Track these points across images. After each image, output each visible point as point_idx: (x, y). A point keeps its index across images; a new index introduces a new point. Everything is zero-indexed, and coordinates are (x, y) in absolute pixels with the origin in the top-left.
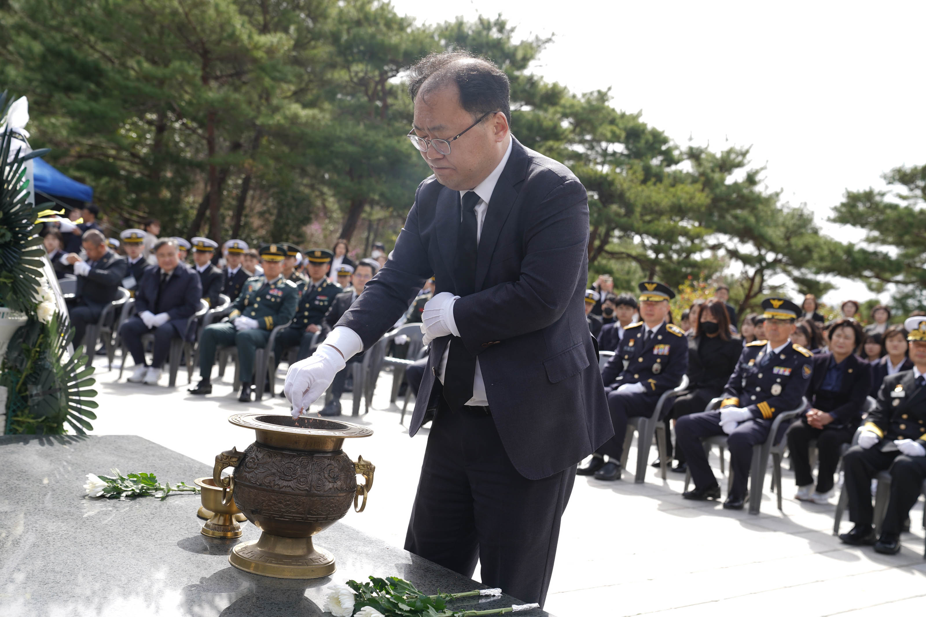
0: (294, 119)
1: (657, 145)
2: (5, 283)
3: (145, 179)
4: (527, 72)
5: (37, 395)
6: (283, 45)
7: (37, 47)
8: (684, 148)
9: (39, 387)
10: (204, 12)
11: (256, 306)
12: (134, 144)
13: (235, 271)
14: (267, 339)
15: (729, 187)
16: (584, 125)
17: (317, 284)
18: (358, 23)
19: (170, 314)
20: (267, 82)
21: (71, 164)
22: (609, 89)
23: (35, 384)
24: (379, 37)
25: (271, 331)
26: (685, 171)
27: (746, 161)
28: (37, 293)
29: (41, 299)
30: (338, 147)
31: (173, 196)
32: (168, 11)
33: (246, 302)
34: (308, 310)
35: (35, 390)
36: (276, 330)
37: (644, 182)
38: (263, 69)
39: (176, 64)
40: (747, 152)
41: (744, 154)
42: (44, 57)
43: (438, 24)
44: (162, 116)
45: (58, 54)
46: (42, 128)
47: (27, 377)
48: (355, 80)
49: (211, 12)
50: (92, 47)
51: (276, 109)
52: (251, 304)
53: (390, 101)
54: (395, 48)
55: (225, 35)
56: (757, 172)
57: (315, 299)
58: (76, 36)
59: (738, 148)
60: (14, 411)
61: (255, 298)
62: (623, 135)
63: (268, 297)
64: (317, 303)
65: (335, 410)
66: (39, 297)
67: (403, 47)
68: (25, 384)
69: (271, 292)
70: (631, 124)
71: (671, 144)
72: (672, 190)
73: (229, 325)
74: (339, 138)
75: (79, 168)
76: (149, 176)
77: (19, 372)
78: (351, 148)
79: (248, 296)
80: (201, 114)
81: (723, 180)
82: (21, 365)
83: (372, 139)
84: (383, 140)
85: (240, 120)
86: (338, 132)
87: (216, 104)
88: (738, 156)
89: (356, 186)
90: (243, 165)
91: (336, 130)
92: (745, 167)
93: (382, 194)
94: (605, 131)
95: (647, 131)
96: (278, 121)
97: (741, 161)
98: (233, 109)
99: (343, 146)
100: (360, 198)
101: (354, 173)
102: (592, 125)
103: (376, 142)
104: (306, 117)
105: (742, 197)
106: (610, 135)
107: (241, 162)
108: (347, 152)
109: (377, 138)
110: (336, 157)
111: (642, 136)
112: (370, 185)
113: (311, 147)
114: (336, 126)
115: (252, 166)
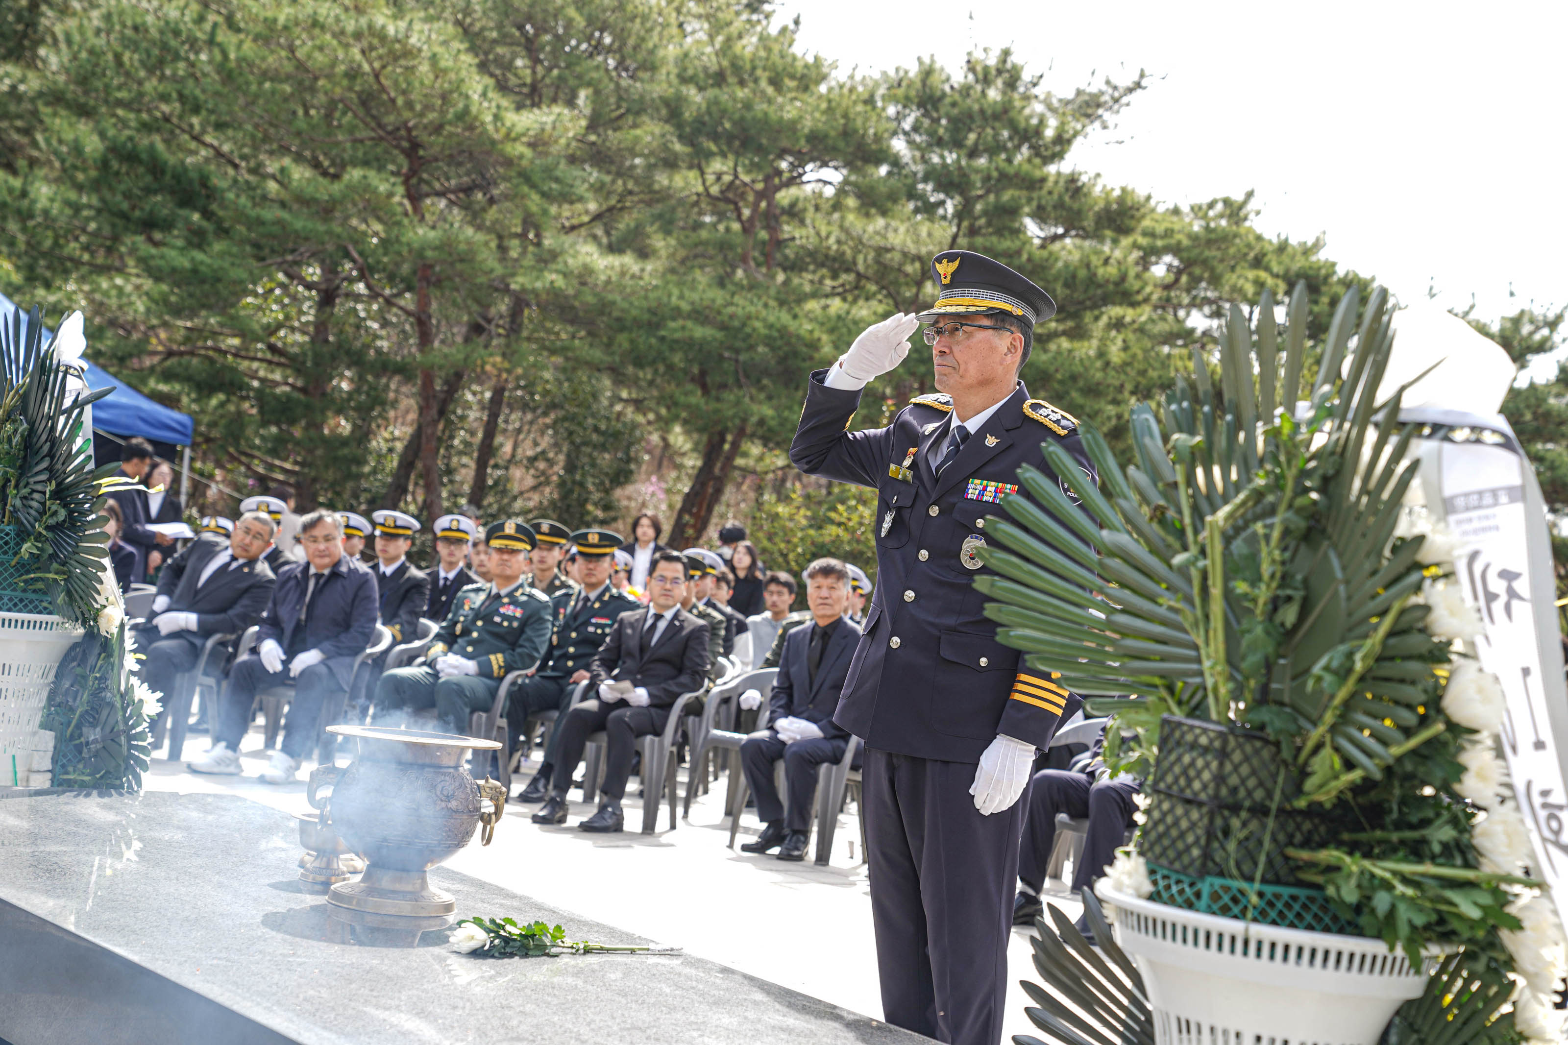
0: (585, 275)
2: (55, 580)
3: (296, 395)
4: (1066, 166)
5: (95, 741)
6: (567, 130)
7: (93, 145)
9: (98, 729)
10: (411, 69)
11: (475, 635)
12: (272, 330)
13: (451, 575)
14: (493, 693)
16: (1197, 271)
17: (593, 595)
18: (719, 78)
19: (323, 651)
20: (534, 202)
21: (152, 369)
22: (1250, 195)
23: (93, 725)
24: (761, 107)
25: (501, 679)
28: (99, 593)
29: (105, 603)
30: (673, 328)
31: (355, 427)
32: (341, 68)
33: (458, 628)
34: (575, 644)
35: (93, 735)
36: (510, 677)
38: (526, 177)
39: (355, 174)
40: (1559, 318)
41: (1553, 325)
42: (104, 164)
43: (884, 74)
44: (331, 270)
45: (131, 157)
46: (98, 296)
47: (81, 716)
48: (715, 190)
49: (424, 68)
50: (195, 138)
51: (548, 258)
52: (466, 632)
53: (788, 229)
54: (792, 127)
55: (450, 115)
57: (587, 623)
58: (167, 119)
59: (1538, 311)
60: (63, 766)
61: (474, 622)
63: (497, 619)
64: (591, 629)
65: (610, 822)
66: (101, 600)
67: (808, 124)
68: (79, 726)
69: (502, 610)
70: (1299, 263)
73: (426, 669)
74: (677, 314)
75: (167, 376)
76: (303, 390)
77: (72, 710)
78: (700, 332)
79: (462, 619)
80: (406, 269)
82: (75, 699)
83: (740, 312)
84: (764, 313)
85: (479, 280)
86: (674, 299)
87: (429, 253)
88: (1538, 328)
89: (713, 405)
90: (483, 367)
91: (670, 295)
92: (1555, 352)
93: (762, 422)
94: (1241, 282)
95: (1335, 278)
96: (552, 282)
97: (1545, 340)
98: (462, 261)
99: (683, 328)
100: (719, 428)
101: (709, 380)
102: (1212, 270)
103: (749, 317)
104: (609, 272)
105: (1547, 415)
106: (1250, 289)
107: (479, 362)
108: (691, 338)
109: (752, 309)
110: (672, 349)
111: (1324, 289)
112: (738, 403)
113: (622, 329)
114: (671, 286)
115: (500, 371)
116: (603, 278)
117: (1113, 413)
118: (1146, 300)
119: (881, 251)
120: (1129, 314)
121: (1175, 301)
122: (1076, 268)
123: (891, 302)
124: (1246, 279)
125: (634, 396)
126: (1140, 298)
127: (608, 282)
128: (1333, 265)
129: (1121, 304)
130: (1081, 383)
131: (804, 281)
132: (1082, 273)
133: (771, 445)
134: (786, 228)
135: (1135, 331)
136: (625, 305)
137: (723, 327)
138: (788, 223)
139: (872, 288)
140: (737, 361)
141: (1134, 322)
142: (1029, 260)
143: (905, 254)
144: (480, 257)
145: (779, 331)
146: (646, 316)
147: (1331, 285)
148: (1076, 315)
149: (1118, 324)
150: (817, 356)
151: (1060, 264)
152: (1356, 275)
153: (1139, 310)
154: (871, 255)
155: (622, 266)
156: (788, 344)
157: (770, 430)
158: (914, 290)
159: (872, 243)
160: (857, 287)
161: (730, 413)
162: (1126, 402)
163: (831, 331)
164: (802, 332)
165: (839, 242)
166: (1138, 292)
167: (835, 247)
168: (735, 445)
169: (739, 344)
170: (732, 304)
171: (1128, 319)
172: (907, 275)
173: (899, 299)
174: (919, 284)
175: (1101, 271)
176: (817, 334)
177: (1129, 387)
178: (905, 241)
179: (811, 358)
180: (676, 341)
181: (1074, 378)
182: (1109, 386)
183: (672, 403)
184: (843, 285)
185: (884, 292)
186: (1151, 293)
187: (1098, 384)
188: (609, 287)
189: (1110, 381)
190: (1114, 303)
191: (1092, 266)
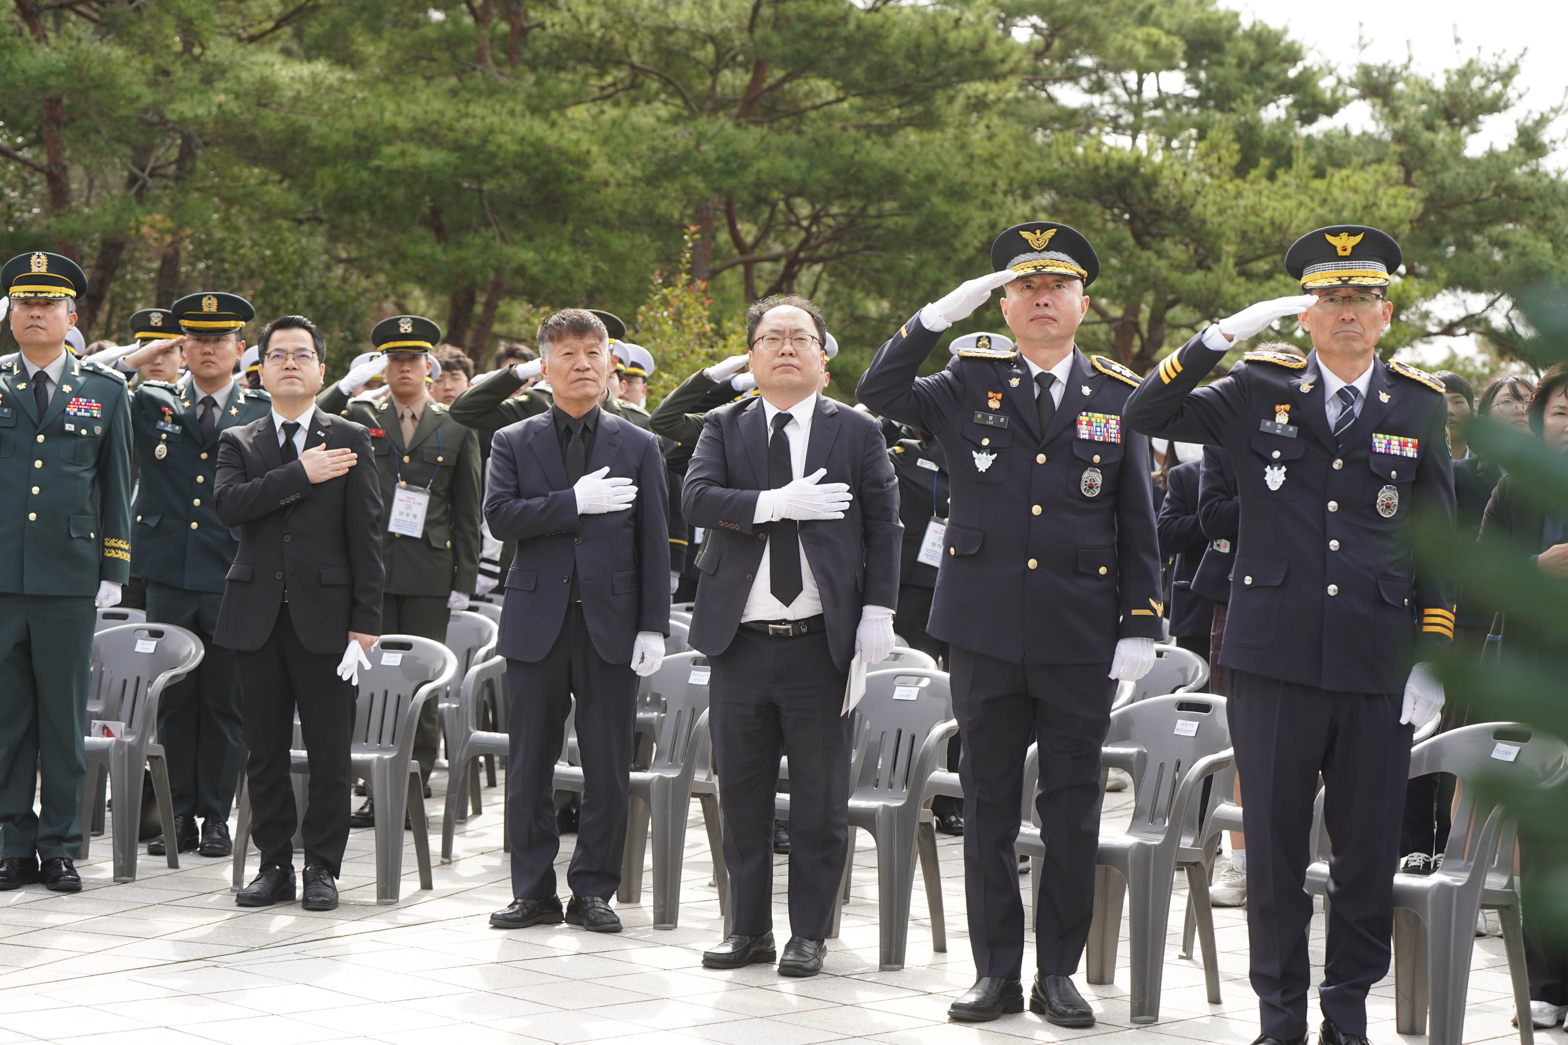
0: (265, 92)
1: (1272, 68)
8: (1348, 72)
15: (1472, 164)
26: (1356, 131)
27: (1511, 93)
30: (390, 154)
37: (1241, 170)
41: (1506, 77)
51: (214, 76)
53: (534, 14)
56: (1542, 122)
59: (1487, 61)
62: (1180, 47)
71: (1311, 60)
72: (1318, 184)
74: (393, 134)
78: (426, 157)
81: (1457, 145)
83: (478, 125)
84: (511, 124)
85: (123, 112)
86: (388, 116)
87: (52, 81)
88: (1489, 81)
89: (454, 254)
90: (138, 230)
91: (382, 111)
92: (1510, 110)
93: (521, 270)
94: (1129, 43)
95: (1240, 32)
96: (220, 106)
97: (1499, 96)
98: (97, 87)
99: (403, 154)
100: (465, 283)
101: (445, 220)
102: (1094, 30)
103: (491, 131)
104: (297, 86)
105: (1511, 190)
106: (1141, 51)
107: (132, 224)
108: (415, 166)
109: (495, 120)
110: (391, 183)
111: (1228, 46)
112: (487, 247)
113: (323, 163)
114: (384, 99)
115: (162, 231)
116: (290, 94)
117: (985, 221)
118: (1013, 71)
119: (662, 32)
120: (991, 90)
121: (1044, 74)
122: (919, 34)
123: (679, 101)
124: (1135, 39)
125: (354, 254)
126: (1006, 67)
127: (297, 98)
128: (1236, 15)
129: (981, 79)
130: (941, 185)
131: (564, 83)
132: (929, 41)
133: (539, 302)
134: (532, 14)
135: (1003, 114)
136: (323, 130)
137: (458, 147)
138: (534, 9)
139: (655, 86)
140: (480, 191)
141: (999, 99)
142: (859, 27)
143: (693, 34)
144: (122, 80)
145: (532, 145)
146: (352, 142)
147: (1237, 40)
148: (923, 97)
149: (979, 105)
150: (588, 175)
151: (896, 32)
152: (1266, 26)
153: (1003, 85)
154: (648, 41)
155: (313, 75)
156: (545, 162)
157: (533, 279)
158: (709, 82)
159: (649, 22)
160: (632, 86)
161: (478, 262)
162: (1002, 206)
163: (606, 141)
164: (564, 144)
165: (603, 26)
166: (1003, 61)
167: (599, 34)
168: (490, 306)
169: (478, 168)
170: (467, 115)
171: (991, 97)
172: (698, 62)
173: (689, 96)
174: (714, 72)
175: (953, 36)
176: (584, 147)
177: (1002, 185)
178: (692, 17)
179: (580, 179)
180: (397, 172)
181: (930, 179)
182: (977, 185)
183: (399, 258)
184: (614, 84)
185: (671, 89)
186: (1020, 60)
187: (964, 183)
188: (300, 105)
189: (977, 179)
190: (972, 78)
191: (941, 31)
